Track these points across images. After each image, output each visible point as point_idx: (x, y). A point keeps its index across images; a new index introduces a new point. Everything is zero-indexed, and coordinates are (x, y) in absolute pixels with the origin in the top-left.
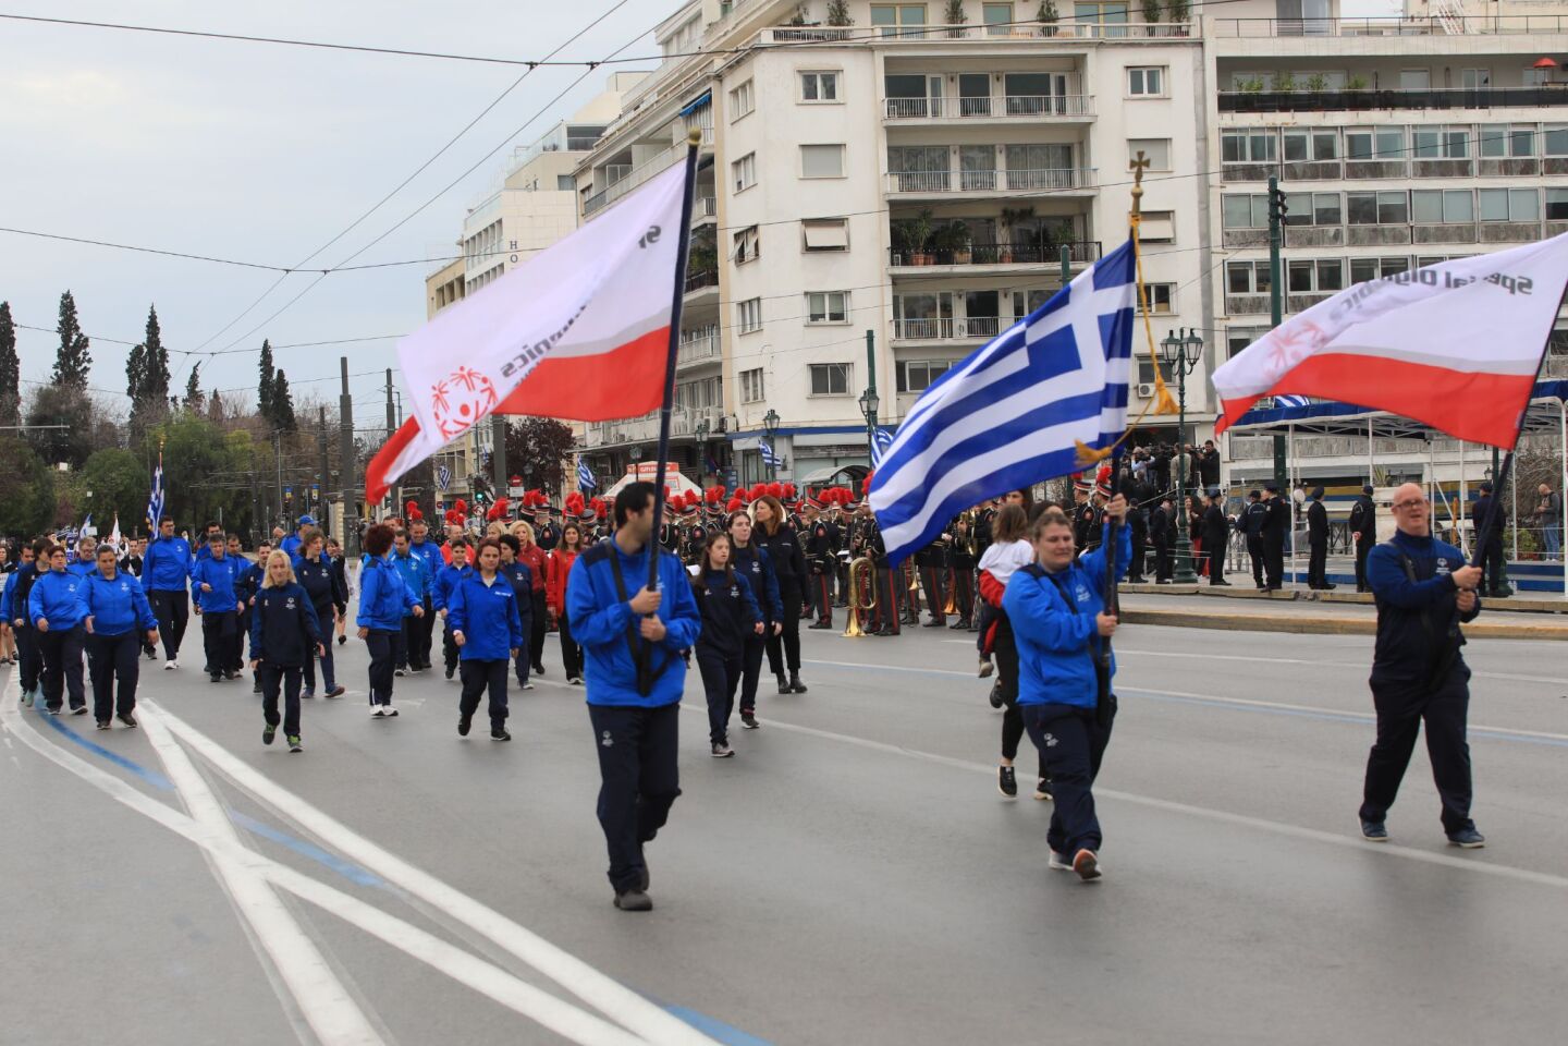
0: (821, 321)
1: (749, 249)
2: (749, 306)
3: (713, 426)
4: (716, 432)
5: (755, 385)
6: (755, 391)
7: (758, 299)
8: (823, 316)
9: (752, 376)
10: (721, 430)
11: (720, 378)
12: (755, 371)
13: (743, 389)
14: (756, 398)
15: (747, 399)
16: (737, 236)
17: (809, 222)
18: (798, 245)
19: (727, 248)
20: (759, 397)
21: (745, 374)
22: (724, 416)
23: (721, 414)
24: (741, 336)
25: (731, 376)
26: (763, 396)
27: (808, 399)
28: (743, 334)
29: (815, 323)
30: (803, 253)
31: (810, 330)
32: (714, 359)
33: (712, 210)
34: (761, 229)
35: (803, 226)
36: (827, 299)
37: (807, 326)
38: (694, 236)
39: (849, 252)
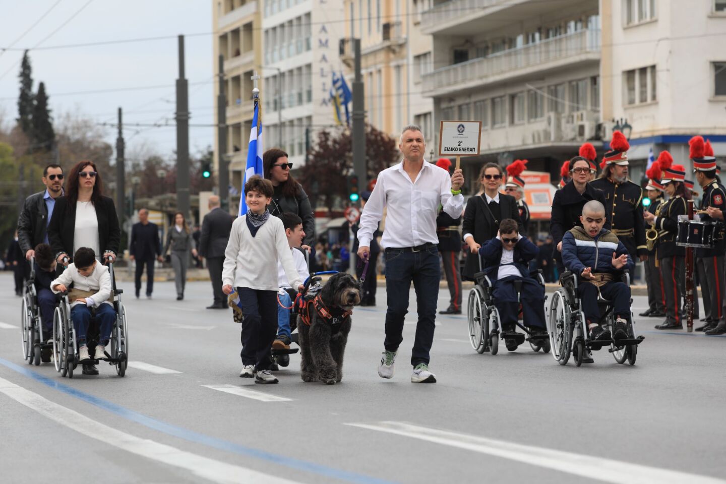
0: (725, 12)
3: (588, 133)
4: (591, 139)
5: (643, 85)
6: (643, 93)
9: (640, 75)
10: (597, 138)
11: (594, 80)
12: (643, 71)
13: (626, 91)
14: (643, 100)
15: (632, 102)
21: (630, 74)
22: (601, 121)
23: (597, 120)
24: (625, 29)
25: (612, 76)
26: (654, 97)
27: (710, 101)
28: (629, 26)
29: (720, 13)
31: (714, 22)
32: (592, 56)
37: (711, 17)
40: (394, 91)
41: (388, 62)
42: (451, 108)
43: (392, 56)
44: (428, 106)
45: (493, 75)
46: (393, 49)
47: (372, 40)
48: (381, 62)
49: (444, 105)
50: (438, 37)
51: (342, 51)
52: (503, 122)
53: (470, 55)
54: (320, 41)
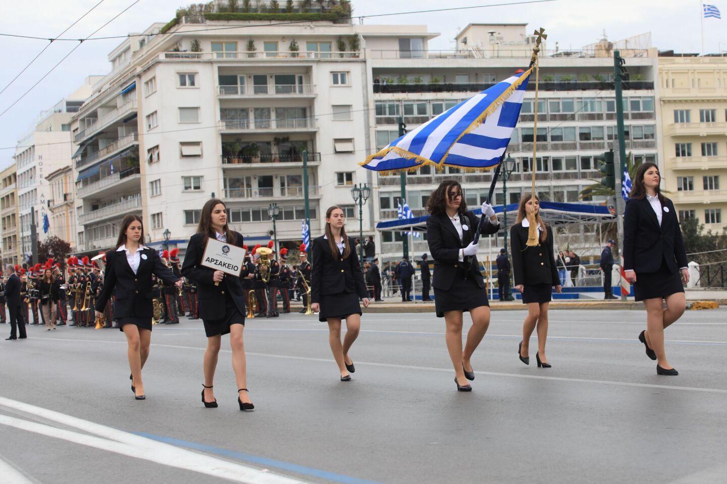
0: (189, 190)
1: (155, 157)
2: (155, 183)
5: (158, 220)
6: (159, 223)
7: (159, 180)
8: (190, 187)
9: (157, 216)
12: (158, 214)
13: (153, 223)
14: (159, 226)
15: (155, 227)
16: (149, 150)
17: (183, 144)
18: (178, 154)
19: (144, 156)
20: (161, 226)
21: (154, 215)
24: (151, 197)
25: (147, 217)
26: (162, 226)
27: (184, 226)
28: (152, 196)
29: (187, 191)
30: (181, 158)
31: (184, 194)
32: (139, 209)
33: (136, 139)
34: (160, 147)
35: (180, 146)
36: (192, 180)
37: (183, 192)
38: (128, 151)
39: (202, 157)
40: (70, 224)
41: (67, 210)
42: (92, 229)
43: (68, 208)
44: (82, 229)
45: (104, 216)
46: (69, 205)
47: (60, 201)
48: (64, 210)
49: (88, 228)
50: (85, 199)
51: (49, 206)
52: (110, 235)
53: (99, 207)
54: (41, 201)
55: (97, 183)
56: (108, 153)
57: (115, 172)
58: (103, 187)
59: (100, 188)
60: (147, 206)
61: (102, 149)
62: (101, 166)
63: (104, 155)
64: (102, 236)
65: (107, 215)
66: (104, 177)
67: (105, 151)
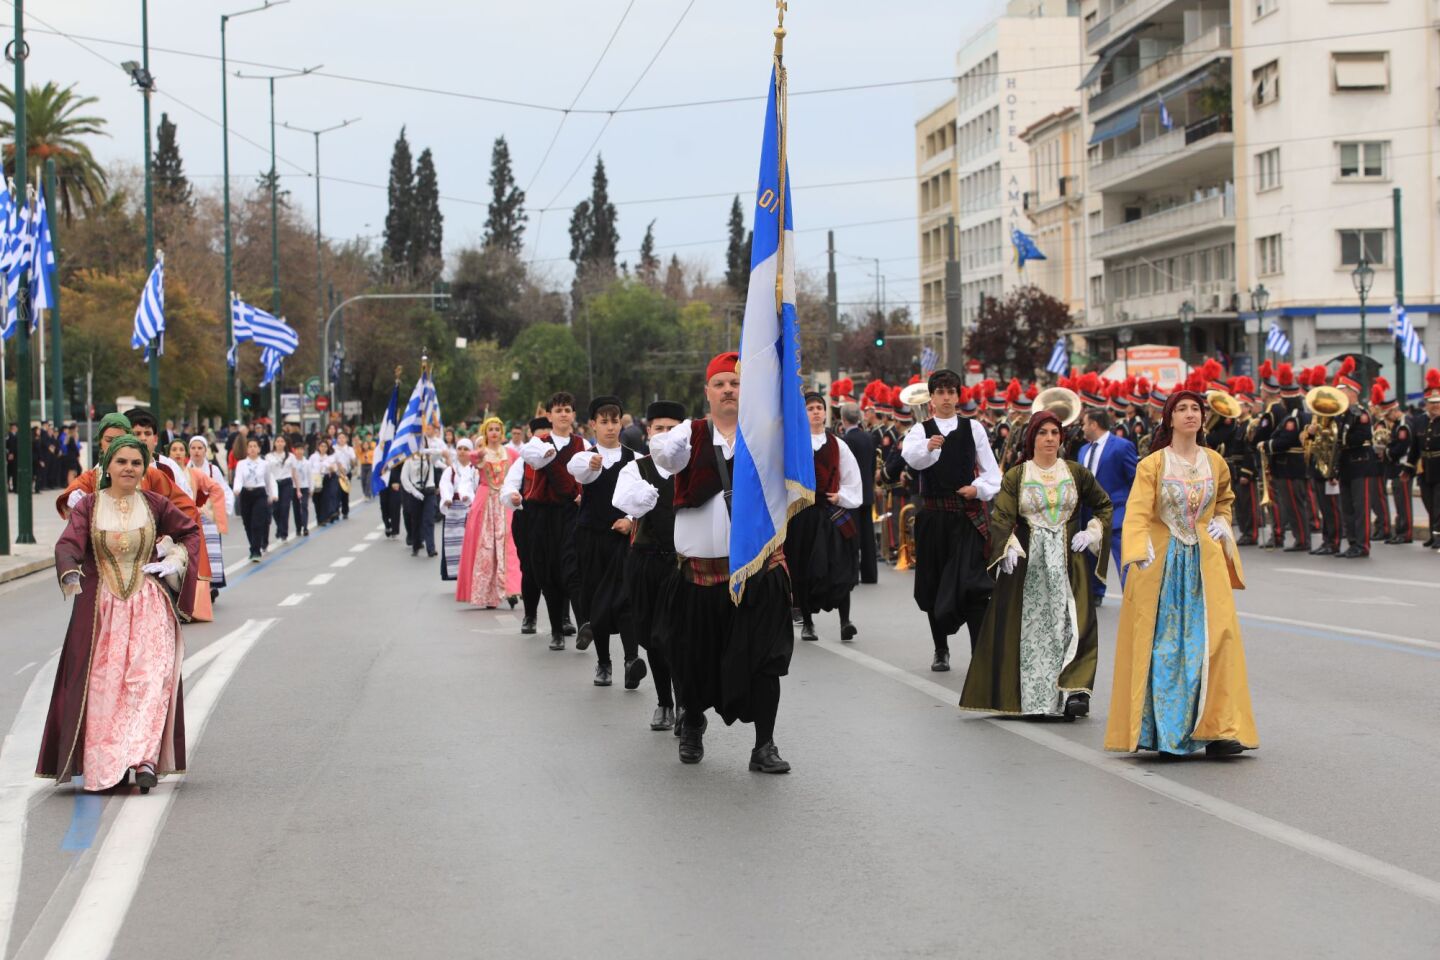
0: (1352, 177)
1: (1269, 89)
2: (1268, 157)
3: (1223, 303)
4: (1227, 310)
5: (1273, 254)
6: (1273, 262)
7: (1277, 150)
8: (1355, 170)
9: (1269, 243)
10: (1234, 309)
11: (1233, 245)
12: (1273, 238)
13: (1259, 260)
14: (1273, 270)
15: (1264, 271)
16: (1256, 73)
17: (1340, 56)
18: (1326, 85)
19: (1243, 87)
20: (1278, 271)
21: (1262, 241)
22: (1237, 291)
23: (1233, 289)
24: (1259, 194)
25: (1246, 243)
26: (1281, 268)
27: (1337, 271)
28: (1261, 192)
29: (1346, 179)
30: (1333, 94)
31: (1341, 188)
32: (1226, 223)
33: (1226, 42)
34: (1282, 65)
35: (1333, 61)
36: (1361, 150)
37: (1336, 183)
38: (1204, 74)
39: (1389, 93)
40: (1073, 255)
41: (1067, 219)
42: (1120, 271)
43: (1070, 213)
44: (1099, 269)
45: (1147, 238)
46: (1069, 204)
47: (1050, 195)
48: (1060, 220)
49: (1113, 268)
50: (1107, 194)
51: (1026, 206)
52: (1162, 288)
53: (1143, 212)
54: (1010, 194)
55: (1133, 153)
56: (1160, 77)
57: (1176, 125)
58: (1145, 165)
59: (1139, 167)
60: (1246, 219)
61: (1148, 68)
62: (1143, 112)
63: (1151, 83)
64: (1145, 289)
65: (1153, 237)
66: (1150, 137)
67: (1154, 70)
